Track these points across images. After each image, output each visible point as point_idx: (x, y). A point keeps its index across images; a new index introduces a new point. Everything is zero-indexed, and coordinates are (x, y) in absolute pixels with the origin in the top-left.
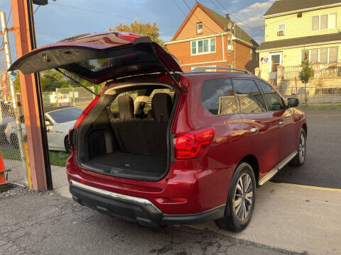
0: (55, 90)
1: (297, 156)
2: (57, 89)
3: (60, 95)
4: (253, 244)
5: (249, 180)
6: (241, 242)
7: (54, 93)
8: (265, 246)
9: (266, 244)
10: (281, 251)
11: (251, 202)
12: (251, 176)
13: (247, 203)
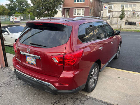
0: (12, 15)
1: (116, 55)
2: (13, 15)
3: (14, 17)
4: (95, 99)
5: (97, 71)
6: (91, 98)
7: (12, 16)
8: (100, 100)
9: (101, 99)
10: (107, 103)
11: (96, 80)
12: (98, 69)
13: (95, 80)
